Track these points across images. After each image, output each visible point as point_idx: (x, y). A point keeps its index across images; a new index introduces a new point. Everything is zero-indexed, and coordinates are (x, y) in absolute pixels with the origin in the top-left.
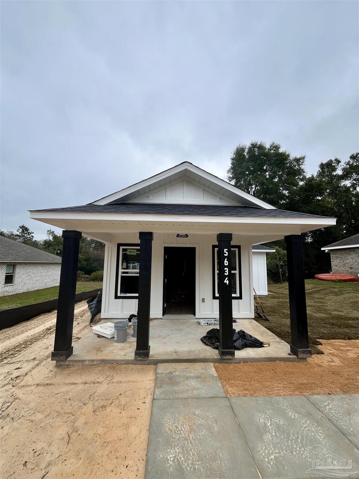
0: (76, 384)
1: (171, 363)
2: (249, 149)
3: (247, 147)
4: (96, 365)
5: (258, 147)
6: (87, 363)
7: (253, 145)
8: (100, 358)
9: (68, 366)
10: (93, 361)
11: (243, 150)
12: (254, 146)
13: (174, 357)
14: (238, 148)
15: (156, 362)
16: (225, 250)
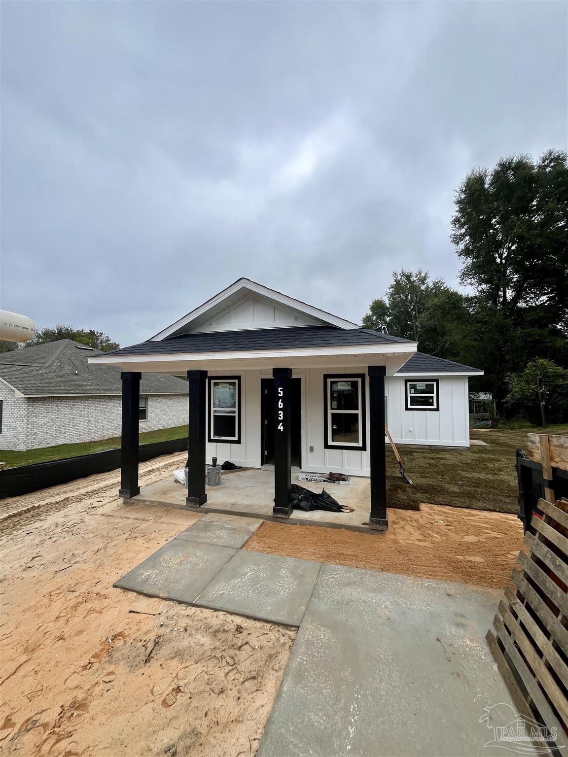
0: (129, 518)
1: (222, 513)
2: (495, 175)
3: (490, 173)
4: (154, 506)
5: (515, 167)
6: (147, 503)
7: (503, 165)
8: (158, 500)
9: (133, 504)
10: (152, 502)
11: (480, 180)
12: (505, 167)
13: (228, 508)
14: (469, 179)
15: (208, 511)
16: (280, 388)
